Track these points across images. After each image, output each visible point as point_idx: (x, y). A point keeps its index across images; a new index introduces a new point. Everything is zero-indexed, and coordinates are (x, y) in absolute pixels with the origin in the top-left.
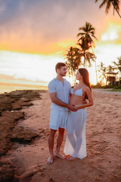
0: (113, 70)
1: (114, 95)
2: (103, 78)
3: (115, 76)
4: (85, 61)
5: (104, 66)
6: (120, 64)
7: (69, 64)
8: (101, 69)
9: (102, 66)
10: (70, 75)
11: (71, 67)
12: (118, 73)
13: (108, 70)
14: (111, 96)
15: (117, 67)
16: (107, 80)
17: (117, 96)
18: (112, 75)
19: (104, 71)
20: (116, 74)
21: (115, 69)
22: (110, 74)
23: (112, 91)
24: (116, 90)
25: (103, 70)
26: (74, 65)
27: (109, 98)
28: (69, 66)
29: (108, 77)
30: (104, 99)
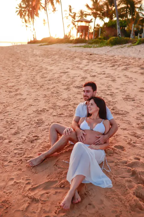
0: (86, 16)
1: (88, 55)
2: (72, 28)
3: (88, 25)
4: (47, 3)
5: (72, 11)
6: (94, 9)
7: (24, 8)
8: (70, 15)
9: (70, 10)
10: (27, 24)
11: (27, 13)
12: (92, 21)
13: (79, 16)
14: (83, 57)
15: (90, 12)
16: (78, 31)
17: (91, 56)
18: (84, 24)
19: (74, 17)
20: (89, 22)
21: (87, 15)
22: (82, 21)
23: (85, 47)
24: (90, 45)
25: (71, 16)
26: (31, 9)
27: (82, 59)
28: (24, 11)
29: (78, 26)
30: (75, 62)
